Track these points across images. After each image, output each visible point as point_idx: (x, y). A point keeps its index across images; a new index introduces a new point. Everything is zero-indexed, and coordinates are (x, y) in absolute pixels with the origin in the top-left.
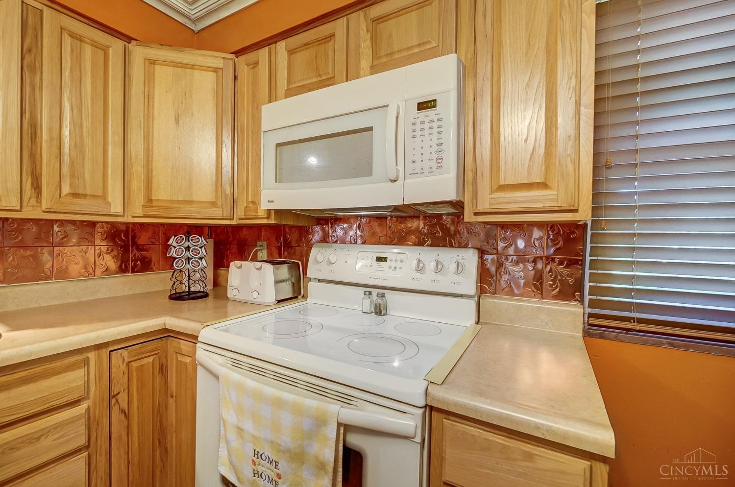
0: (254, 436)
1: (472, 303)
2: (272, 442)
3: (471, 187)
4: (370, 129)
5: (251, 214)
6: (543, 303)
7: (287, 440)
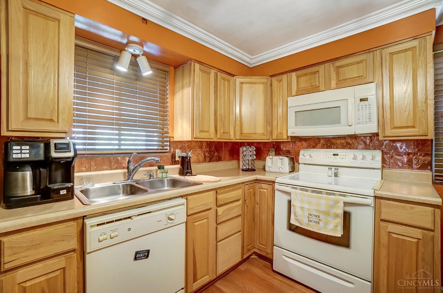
0: (308, 209)
1: (380, 171)
2: (317, 210)
3: (382, 128)
4: (340, 107)
5: (280, 138)
6: (412, 171)
7: (323, 208)
